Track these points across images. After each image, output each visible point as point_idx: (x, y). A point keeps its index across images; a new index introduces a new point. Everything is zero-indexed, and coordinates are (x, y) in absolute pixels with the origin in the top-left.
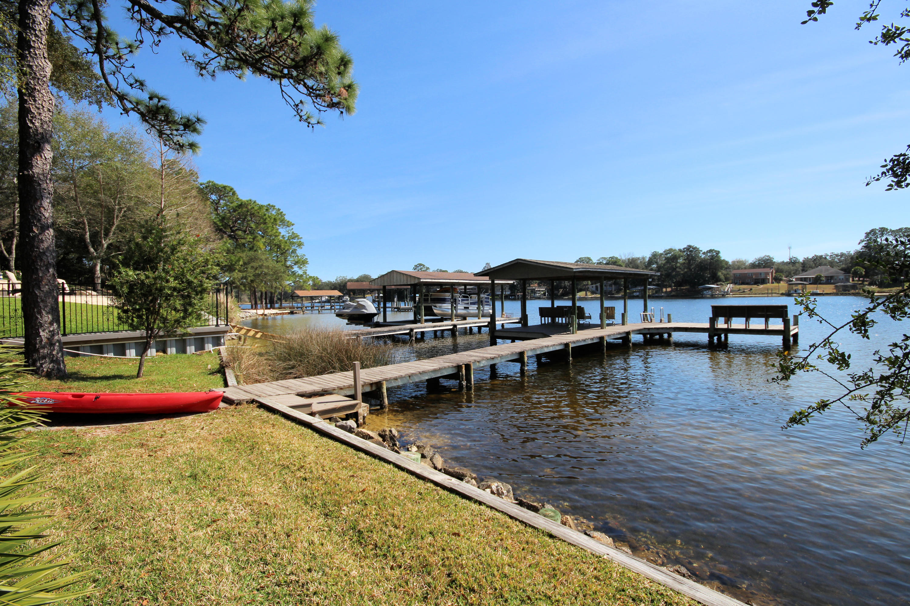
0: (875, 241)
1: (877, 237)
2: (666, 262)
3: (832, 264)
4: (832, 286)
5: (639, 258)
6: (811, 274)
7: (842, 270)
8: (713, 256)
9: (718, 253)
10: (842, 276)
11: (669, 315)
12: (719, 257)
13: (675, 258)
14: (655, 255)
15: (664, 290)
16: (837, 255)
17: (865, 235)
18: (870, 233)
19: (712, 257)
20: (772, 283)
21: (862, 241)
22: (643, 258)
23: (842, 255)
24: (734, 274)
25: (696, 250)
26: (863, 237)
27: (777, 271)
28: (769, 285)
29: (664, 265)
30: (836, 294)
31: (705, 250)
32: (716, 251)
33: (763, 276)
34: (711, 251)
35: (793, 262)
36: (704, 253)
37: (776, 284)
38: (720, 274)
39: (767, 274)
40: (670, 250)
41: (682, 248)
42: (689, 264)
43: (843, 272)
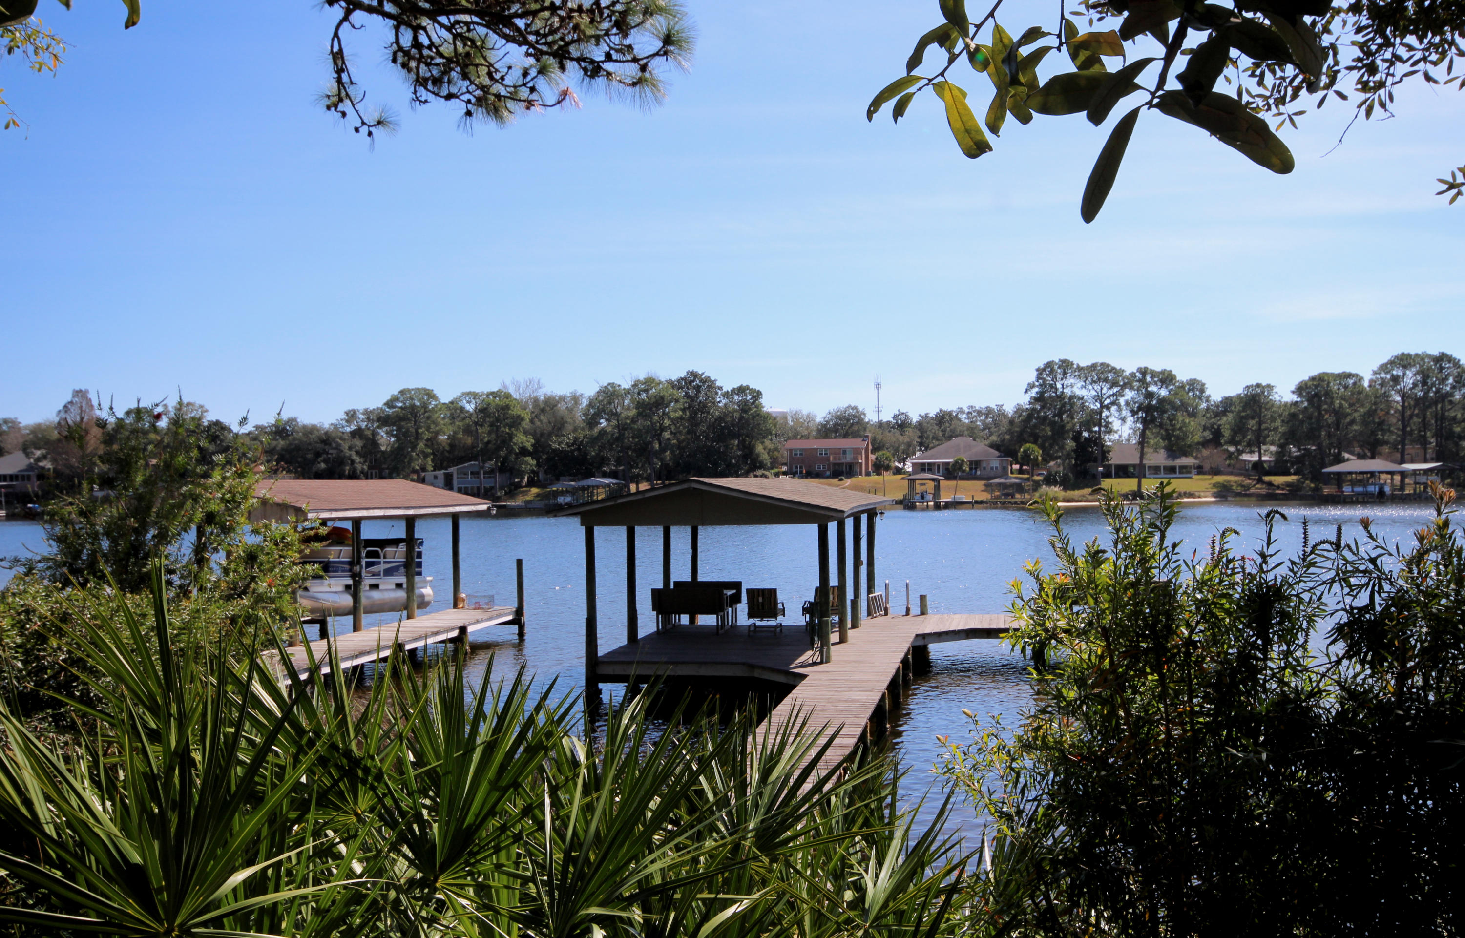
0: (1053, 387)
1: (1054, 379)
2: (639, 414)
3: (972, 431)
4: (979, 484)
5: (562, 398)
6: (943, 456)
7: (992, 446)
8: (745, 402)
9: (757, 395)
10: (994, 460)
11: (923, 598)
12: (759, 407)
13: (659, 402)
14: (610, 394)
15: (633, 488)
16: (979, 413)
17: (1035, 373)
18: (1044, 370)
19: (745, 407)
20: (868, 474)
21: (1031, 386)
22: (576, 399)
23: (989, 411)
24: (791, 450)
25: (708, 384)
26: (1032, 377)
27: (877, 447)
28: (861, 479)
29: (633, 421)
30: (991, 505)
31: (728, 387)
32: (753, 391)
33: (849, 458)
34: (741, 390)
35: (901, 425)
36: (726, 395)
37: (874, 478)
38: (759, 448)
39: (857, 451)
40: (650, 382)
41: (674, 378)
42: (693, 421)
43: (997, 453)
